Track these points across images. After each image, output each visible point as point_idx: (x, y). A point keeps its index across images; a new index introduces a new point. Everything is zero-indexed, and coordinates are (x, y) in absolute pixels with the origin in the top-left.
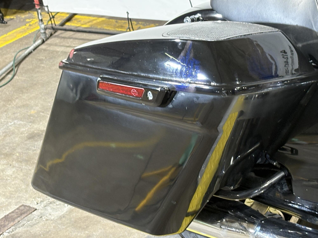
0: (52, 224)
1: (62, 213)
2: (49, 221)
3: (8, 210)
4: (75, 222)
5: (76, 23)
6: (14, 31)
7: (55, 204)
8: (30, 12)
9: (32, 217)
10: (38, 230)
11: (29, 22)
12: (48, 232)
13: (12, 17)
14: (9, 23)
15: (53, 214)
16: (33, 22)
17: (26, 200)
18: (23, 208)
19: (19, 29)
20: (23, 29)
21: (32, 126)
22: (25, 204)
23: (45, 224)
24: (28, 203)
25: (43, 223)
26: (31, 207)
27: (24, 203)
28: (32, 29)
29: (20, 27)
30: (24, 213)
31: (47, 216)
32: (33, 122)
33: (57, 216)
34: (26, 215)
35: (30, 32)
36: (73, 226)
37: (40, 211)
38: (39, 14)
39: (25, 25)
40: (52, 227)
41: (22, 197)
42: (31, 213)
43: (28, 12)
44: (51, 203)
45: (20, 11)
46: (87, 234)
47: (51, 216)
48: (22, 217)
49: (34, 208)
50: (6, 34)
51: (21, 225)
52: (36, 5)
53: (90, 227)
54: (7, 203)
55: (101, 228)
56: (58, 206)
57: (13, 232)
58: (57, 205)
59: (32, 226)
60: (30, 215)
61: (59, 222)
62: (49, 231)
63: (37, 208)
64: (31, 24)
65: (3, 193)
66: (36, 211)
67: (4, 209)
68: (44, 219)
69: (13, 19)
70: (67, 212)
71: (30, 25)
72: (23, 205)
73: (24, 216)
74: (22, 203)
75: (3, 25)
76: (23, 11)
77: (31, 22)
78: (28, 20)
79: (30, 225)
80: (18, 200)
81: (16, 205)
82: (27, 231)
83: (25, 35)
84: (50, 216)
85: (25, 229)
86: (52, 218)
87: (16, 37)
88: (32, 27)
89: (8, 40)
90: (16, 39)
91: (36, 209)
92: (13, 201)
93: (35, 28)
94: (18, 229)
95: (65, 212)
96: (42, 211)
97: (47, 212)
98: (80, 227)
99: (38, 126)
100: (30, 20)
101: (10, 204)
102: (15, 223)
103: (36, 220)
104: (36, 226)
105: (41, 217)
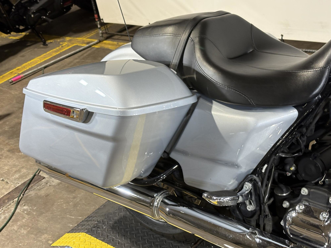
3: (26, 178)
6: (51, 51)
8: (64, 37)
9: (41, 184)
13: (51, 41)
14: (49, 45)
16: (64, 44)
19: (55, 49)
23: (48, 189)
26: (42, 176)
28: (63, 49)
29: (55, 48)
30: (36, 181)
31: (50, 183)
33: (57, 183)
34: (37, 182)
35: (61, 51)
37: (47, 179)
39: (59, 47)
40: (52, 191)
42: (41, 180)
43: (62, 37)
48: (35, 184)
49: (43, 177)
50: (46, 53)
51: (33, 189)
53: (76, 191)
54: (27, 173)
57: (27, 194)
59: (39, 190)
60: (39, 182)
61: (57, 187)
62: (50, 193)
63: (46, 177)
64: (63, 45)
65: (26, 166)
66: (44, 179)
67: (24, 178)
68: (48, 185)
69: (52, 42)
71: (62, 47)
73: (36, 183)
75: (45, 46)
77: (63, 44)
78: (61, 43)
83: (57, 54)
84: (52, 183)
85: (35, 192)
86: (54, 184)
87: (51, 55)
88: (63, 48)
89: (46, 57)
90: (51, 56)
91: (44, 178)
92: (31, 172)
93: (64, 48)
96: (48, 179)
101: (28, 174)
103: (43, 185)
104: (42, 190)
105: (47, 183)
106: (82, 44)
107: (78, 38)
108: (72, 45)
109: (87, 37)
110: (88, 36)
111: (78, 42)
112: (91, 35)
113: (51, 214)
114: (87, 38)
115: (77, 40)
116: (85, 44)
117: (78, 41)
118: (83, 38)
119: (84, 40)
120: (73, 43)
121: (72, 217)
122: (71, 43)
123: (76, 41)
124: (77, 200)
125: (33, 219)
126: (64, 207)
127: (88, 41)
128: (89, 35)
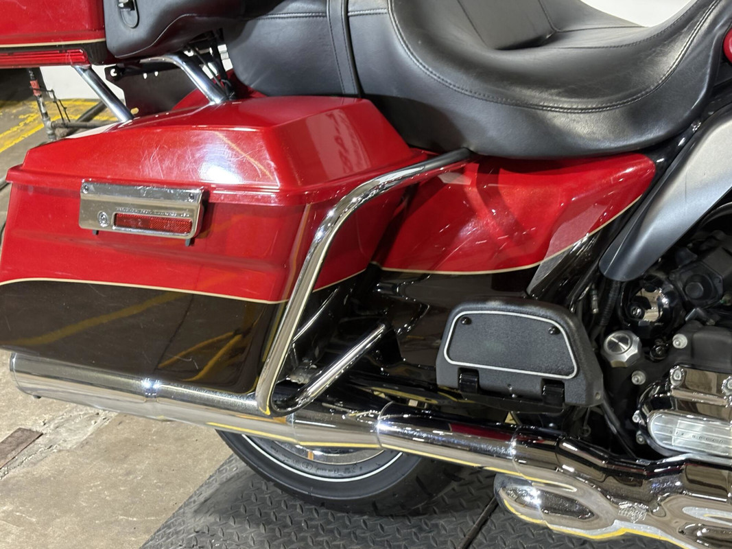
1: (85, 438)
2: (63, 453)
4: (107, 450)
7: (74, 423)
11: (24, 119)
12: (63, 471)
15: (70, 439)
17: (25, 420)
18: (20, 433)
20: (15, 131)
22: (23, 427)
24: (28, 425)
25: (54, 457)
27: (21, 425)
36: (102, 458)
38: (41, 104)
41: (18, 415)
44: (66, 421)
45: (9, 102)
47: (67, 444)
52: (35, 91)
55: (149, 455)
56: (78, 426)
58: (76, 423)
70: (92, 434)
72: (20, 429)
74: (18, 425)
76: (15, 102)
79: (32, 463)
80: (12, 422)
81: (8, 430)
82: (28, 473)
94: (13, 470)
95: (89, 434)
97: (59, 437)
98: (114, 459)
100: (25, 117)
102: (7, 461)
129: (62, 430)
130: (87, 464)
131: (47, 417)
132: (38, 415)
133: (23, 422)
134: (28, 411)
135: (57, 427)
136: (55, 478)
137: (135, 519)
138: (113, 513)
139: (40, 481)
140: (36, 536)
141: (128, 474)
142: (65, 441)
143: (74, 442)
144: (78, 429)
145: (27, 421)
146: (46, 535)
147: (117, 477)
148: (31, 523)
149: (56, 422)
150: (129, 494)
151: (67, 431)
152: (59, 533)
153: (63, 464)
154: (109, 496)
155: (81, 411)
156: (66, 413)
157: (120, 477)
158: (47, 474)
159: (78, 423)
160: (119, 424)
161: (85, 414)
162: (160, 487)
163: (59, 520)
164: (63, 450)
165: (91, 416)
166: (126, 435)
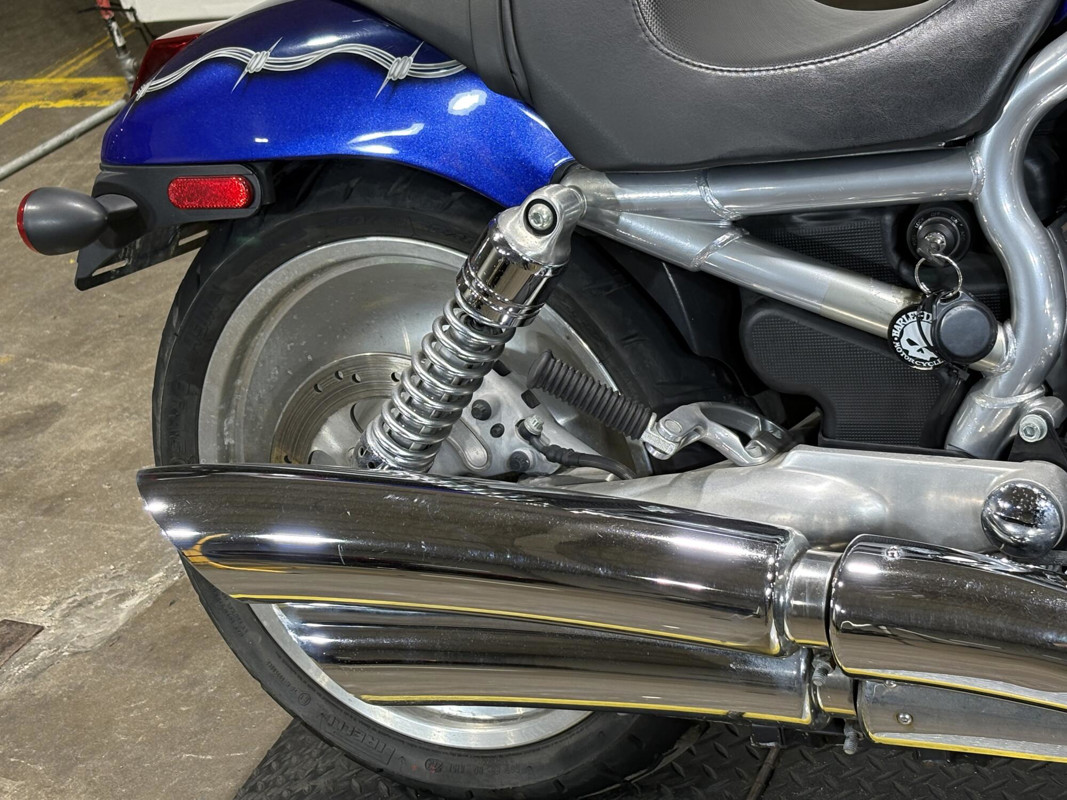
0: (89, 662)
1: (114, 630)
2: (80, 656)
4: (153, 648)
5: (95, 99)
7: (93, 607)
9: (32, 652)
10: (53, 687)
12: (82, 687)
15: (89, 634)
17: (13, 606)
18: (4, 628)
21: (6, 398)
22: (9, 618)
23: (70, 666)
24: (17, 614)
25: (66, 664)
26: (27, 625)
27: (6, 615)
30: (10, 644)
31: (72, 644)
32: (8, 387)
33: (102, 639)
34: (15, 647)
36: (146, 662)
37: (52, 631)
40: (91, 673)
42: (30, 640)
44: (80, 605)
46: (188, 676)
47: (86, 642)
48: (7, 656)
49: (35, 626)
53: (194, 658)
56: (101, 611)
58: (97, 607)
59: (35, 677)
60: (25, 648)
61: (108, 654)
62: (84, 683)
63: (45, 625)
66: (41, 634)
70: (126, 624)
72: (5, 622)
73: (11, 652)
79: (28, 676)
82: (24, 692)
84: (82, 643)
85: (19, 688)
86: (88, 646)
91: (42, 628)
95: (121, 624)
96: (60, 632)
97: (71, 631)
98: (167, 662)
99: (24, 396)
103: (43, 659)
104: (46, 674)
105: (59, 648)
106: (56, 101)
107: (30, 81)
108: (15, 108)
109: (66, 73)
110: (69, 67)
111: (35, 94)
112: (81, 64)
113: (111, 758)
114: (70, 76)
115: (28, 87)
116: (66, 97)
117: (33, 90)
118: (53, 77)
119: (60, 84)
120: (17, 103)
121: (201, 757)
122: (9, 102)
123: (28, 90)
124: (206, 689)
125: (39, 788)
126: (161, 725)
127: (78, 87)
128: (73, 64)
129: (75, 620)
130: (120, 671)
131: (48, 599)
132: (33, 598)
133: (9, 611)
134: (15, 592)
135: (68, 615)
136: (69, 698)
137: (209, 757)
138: (172, 749)
139: (46, 704)
140: (47, 794)
141: (192, 683)
142: (80, 637)
143: (97, 638)
144: (102, 616)
145: (15, 609)
146: (62, 791)
147: (173, 691)
148: (36, 774)
149: (64, 606)
150: (196, 717)
151: (84, 622)
152: (84, 787)
153: (81, 674)
154: (163, 722)
155: (106, 587)
156: (79, 590)
157: (179, 691)
158: (56, 692)
159: (101, 607)
160: (171, 604)
161: (111, 592)
162: (247, 704)
163: (81, 766)
164: (77, 653)
165: (123, 595)
166: (183, 623)
